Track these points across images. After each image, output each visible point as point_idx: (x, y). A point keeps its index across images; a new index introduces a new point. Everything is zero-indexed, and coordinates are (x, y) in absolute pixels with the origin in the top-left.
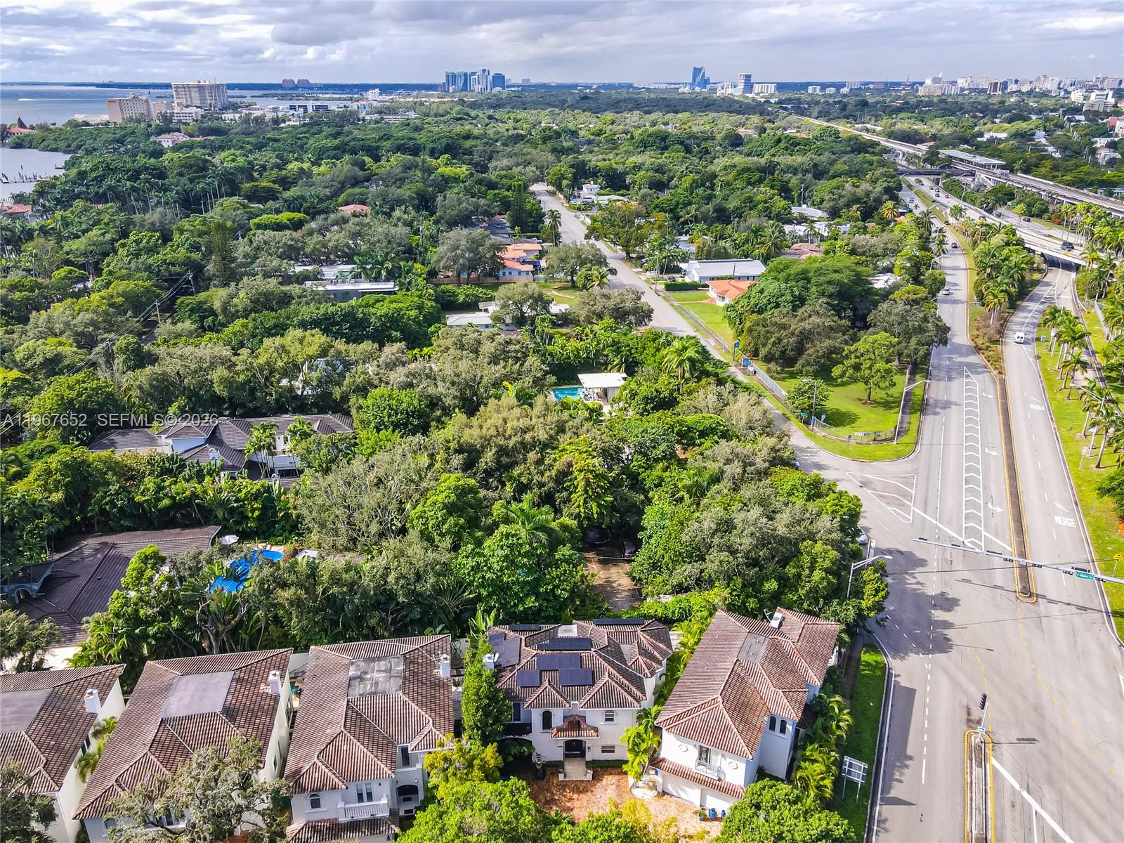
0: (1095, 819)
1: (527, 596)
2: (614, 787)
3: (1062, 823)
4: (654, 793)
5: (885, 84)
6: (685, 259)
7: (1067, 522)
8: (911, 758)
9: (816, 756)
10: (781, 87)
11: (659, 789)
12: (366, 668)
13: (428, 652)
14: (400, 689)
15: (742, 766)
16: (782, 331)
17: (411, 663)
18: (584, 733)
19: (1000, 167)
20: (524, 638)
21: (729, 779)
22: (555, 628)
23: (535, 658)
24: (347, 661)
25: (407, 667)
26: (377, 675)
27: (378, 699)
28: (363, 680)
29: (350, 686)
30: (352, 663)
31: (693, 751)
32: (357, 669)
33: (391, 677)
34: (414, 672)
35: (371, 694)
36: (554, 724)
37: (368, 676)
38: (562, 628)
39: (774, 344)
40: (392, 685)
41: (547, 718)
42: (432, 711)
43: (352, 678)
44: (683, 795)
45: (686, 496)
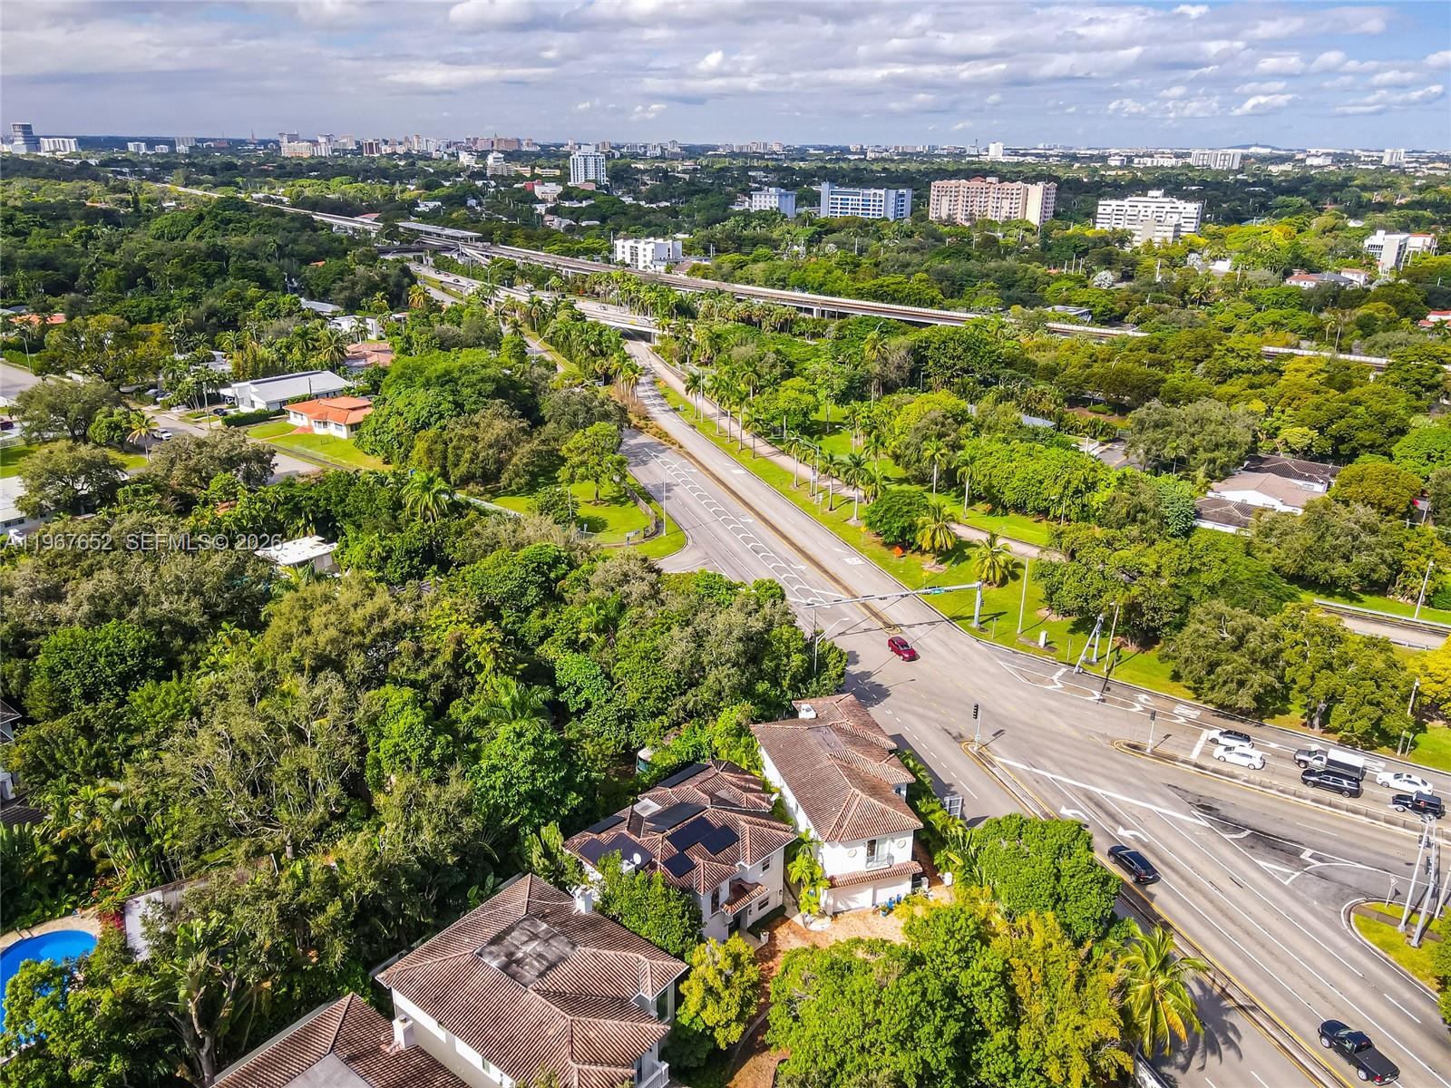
0: (1082, 764)
1: (564, 795)
2: (791, 935)
3: (1070, 777)
4: (828, 919)
5: (229, 141)
6: (224, 383)
7: (856, 561)
8: (951, 785)
9: (931, 806)
10: (83, 142)
11: (830, 912)
12: (504, 949)
13: (540, 898)
14: (574, 946)
15: (910, 840)
16: (473, 444)
17: (544, 917)
18: (754, 893)
19: (478, 239)
20: (625, 832)
21: (898, 861)
22: (632, 811)
23: (666, 842)
24: (468, 957)
25: (547, 922)
26: (528, 948)
27: (564, 969)
28: (519, 962)
29: (513, 977)
30: (480, 954)
31: (862, 850)
32: (496, 956)
33: (546, 941)
34: (560, 924)
35: (549, 968)
36: (721, 901)
37: (520, 955)
38: (637, 808)
39: (472, 461)
40: (559, 947)
41: (715, 897)
42: (625, 947)
43: (504, 968)
44: (853, 905)
45: (593, 636)
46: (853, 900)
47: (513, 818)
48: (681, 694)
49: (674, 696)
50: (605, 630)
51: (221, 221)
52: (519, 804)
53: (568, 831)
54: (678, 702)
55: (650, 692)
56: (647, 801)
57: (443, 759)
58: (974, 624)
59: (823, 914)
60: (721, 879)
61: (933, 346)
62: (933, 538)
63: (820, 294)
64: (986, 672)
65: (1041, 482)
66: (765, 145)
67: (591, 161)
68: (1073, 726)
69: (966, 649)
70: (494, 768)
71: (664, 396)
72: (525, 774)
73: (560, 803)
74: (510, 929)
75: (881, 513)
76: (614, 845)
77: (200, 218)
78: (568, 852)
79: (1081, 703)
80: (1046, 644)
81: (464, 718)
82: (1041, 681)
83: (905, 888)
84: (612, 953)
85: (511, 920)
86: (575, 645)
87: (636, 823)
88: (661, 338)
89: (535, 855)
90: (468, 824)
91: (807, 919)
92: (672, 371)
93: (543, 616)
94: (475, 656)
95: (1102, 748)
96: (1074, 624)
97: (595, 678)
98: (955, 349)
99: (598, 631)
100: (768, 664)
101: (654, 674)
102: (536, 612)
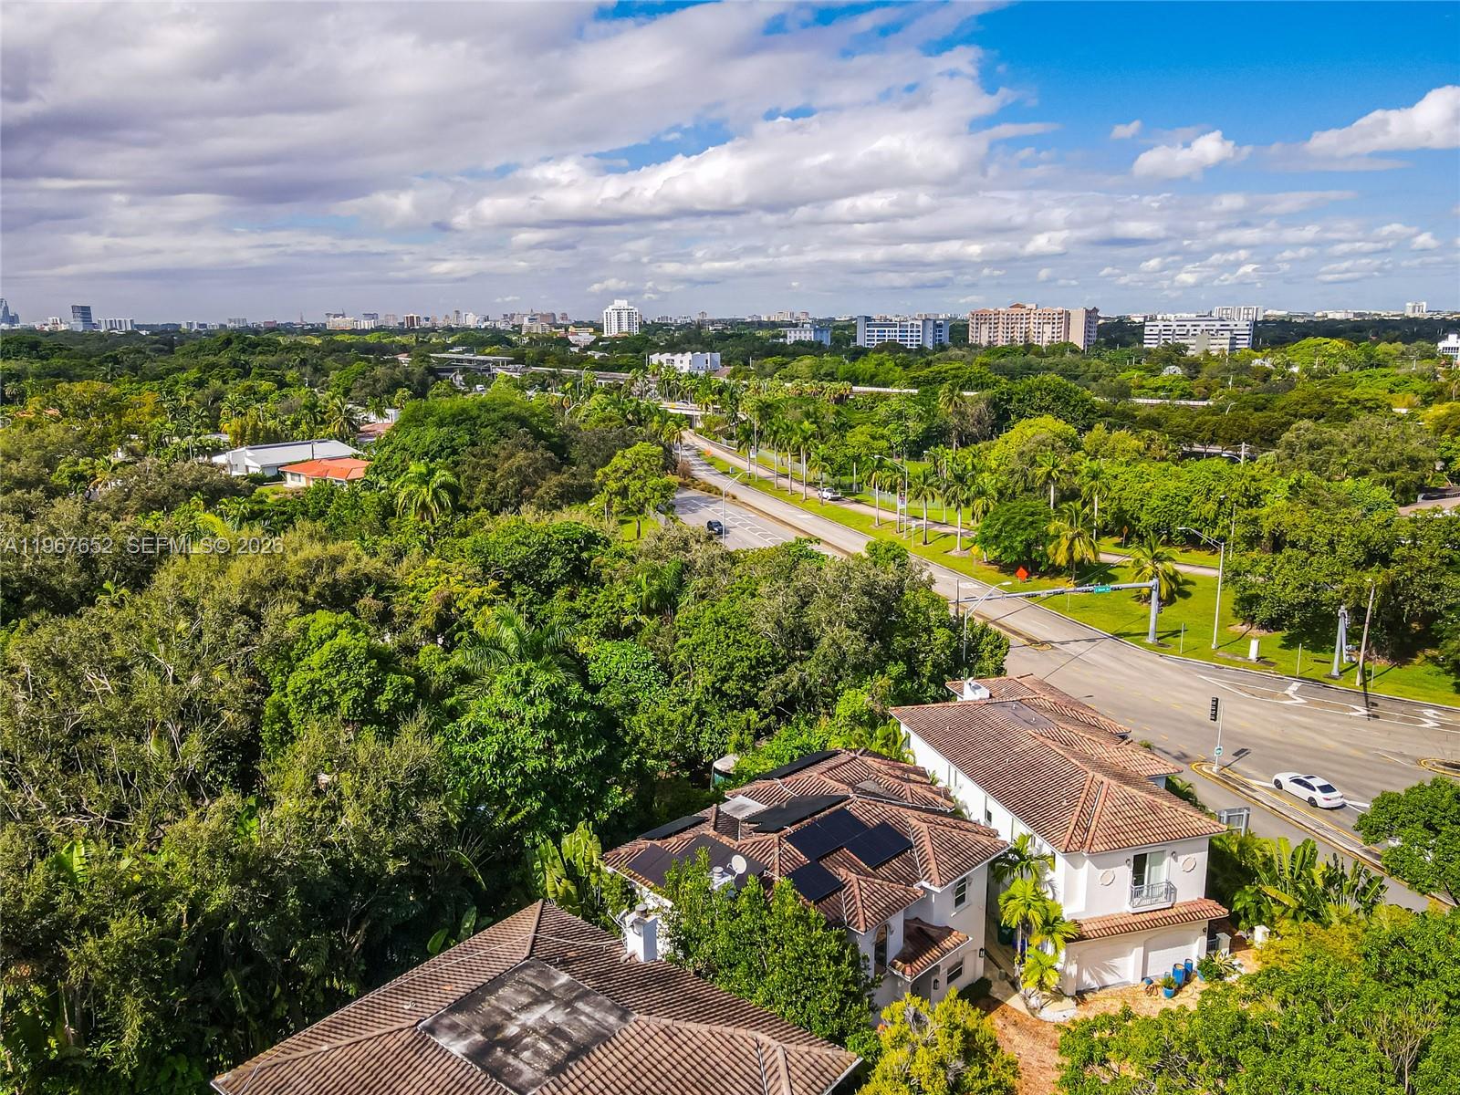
6: (218, 451)
11: (1071, 991)
12: (480, 1019)
13: (558, 935)
14: (624, 1015)
15: (1201, 858)
16: (491, 473)
17: (565, 964)
18: (947, 944)
19: (509, 363)
20: (711, 832)
21: (1182, 898)
22: (718, 811)
23: (788, 846)
24: (406, 1036)
25: (571, 972)
26: (530, 1018)
27: (604, 1057)
28: (512, 1045)
29: (497, 1072)
30: (431, 1030)
31: (1125, 873)
32: (462, 1033)
33: (568, 1004)
34: (597, 976)
35: (572, 1056)
36: (891, 955)
37: (512, 1030)
38: (724, 808)
39: (488, 492)
40: (592, 1014)
41: (881, 947)
42: (729, 1020)
43: (478, 1055)
44: (1109, 979)
45: (642, 619)
46: (1111, 970)
47: (512, 813)
48: (777, 672)
49: (768, 674)
50: (659, 611)
51: (249, 345)
52: (524, 793)
53: (610, 837)
54: (775, 682)
55: (731, 666)
56: (741, 799)
57: (396, 706)
58: (1150, 640)
59: (1059, 995)
60: (891, 910)
61: (1015, 398)
62: (1070, 548)
63: (871, 385)
64: (1190, 687)
65: (1188, 500)
66: (792, 314)
67: (624, 315)
68: (1344, 743)
69: (1150, 665)
70: (481, 731)
71: (710, 464)
72: (536, 743)
73: (596, 802)
74: (496, 983)
75: (998, 526)
76: (689, 852)
77: (228, 342)
78: (610, 870)
79: (1340, 719)
80: (1259, 659)
81: (440, 668)
82: (1272, 696)
83: (1195, 950)
84: (704, 1028)
85: (498, 968)
86: (614, 632)
87: (729, 826)
88: (703, 418)
89: (552, 880)
90: (430, 811)
91: (1033, 1002)
92: (719, 448)
93: (572, 597)
94: (470, 625)
95: (1405, 768)
96: (1284, 639)
97: (646, 668)
98: (1041, 399)
99: (649, 612)
100: (898, 642)
101: (736, 641)
102: (562, 591)
